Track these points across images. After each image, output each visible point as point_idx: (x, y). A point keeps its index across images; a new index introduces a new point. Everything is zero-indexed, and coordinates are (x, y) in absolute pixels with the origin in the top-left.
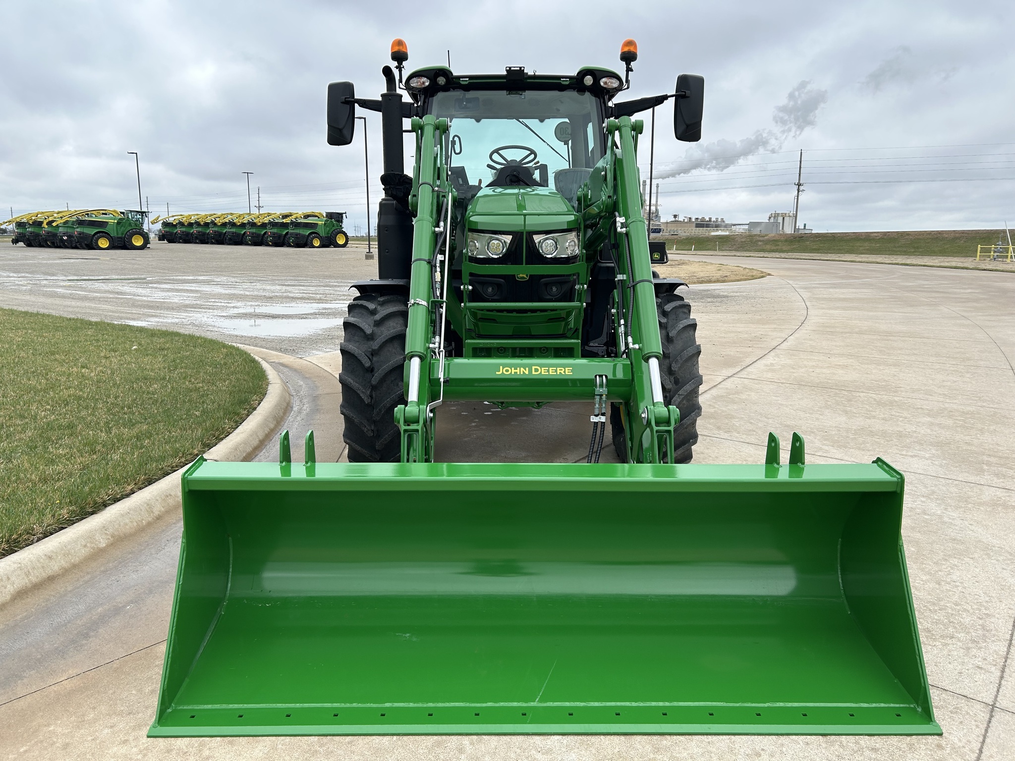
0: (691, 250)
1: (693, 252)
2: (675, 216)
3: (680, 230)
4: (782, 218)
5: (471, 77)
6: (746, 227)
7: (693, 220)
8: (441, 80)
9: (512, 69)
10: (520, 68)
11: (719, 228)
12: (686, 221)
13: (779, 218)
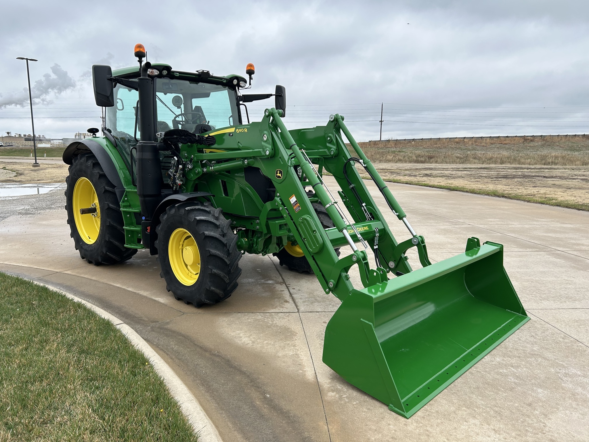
0: (44, 156)
1: (45, 158)
2: (8, 133)
3: (14, 142)
4: (83, 136)
5: (180, 73)
6: (61, 141)
7: (22, 136)
8: (165, 72)
9: (204, 71)
10: (208, 71)
11: (42, 142)
12: (17, 136)
13: (81, 136)
